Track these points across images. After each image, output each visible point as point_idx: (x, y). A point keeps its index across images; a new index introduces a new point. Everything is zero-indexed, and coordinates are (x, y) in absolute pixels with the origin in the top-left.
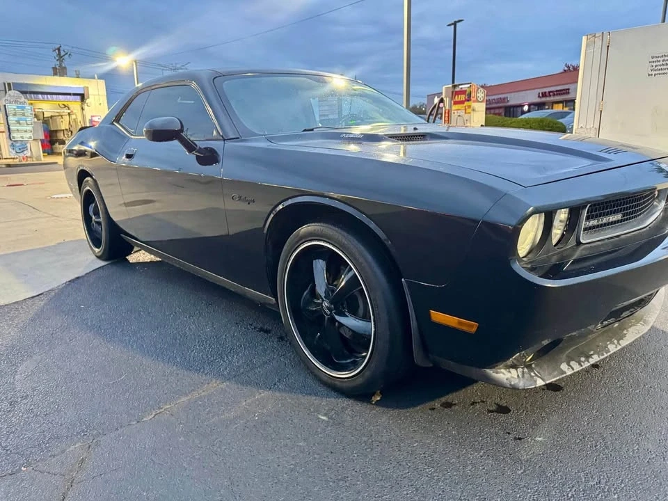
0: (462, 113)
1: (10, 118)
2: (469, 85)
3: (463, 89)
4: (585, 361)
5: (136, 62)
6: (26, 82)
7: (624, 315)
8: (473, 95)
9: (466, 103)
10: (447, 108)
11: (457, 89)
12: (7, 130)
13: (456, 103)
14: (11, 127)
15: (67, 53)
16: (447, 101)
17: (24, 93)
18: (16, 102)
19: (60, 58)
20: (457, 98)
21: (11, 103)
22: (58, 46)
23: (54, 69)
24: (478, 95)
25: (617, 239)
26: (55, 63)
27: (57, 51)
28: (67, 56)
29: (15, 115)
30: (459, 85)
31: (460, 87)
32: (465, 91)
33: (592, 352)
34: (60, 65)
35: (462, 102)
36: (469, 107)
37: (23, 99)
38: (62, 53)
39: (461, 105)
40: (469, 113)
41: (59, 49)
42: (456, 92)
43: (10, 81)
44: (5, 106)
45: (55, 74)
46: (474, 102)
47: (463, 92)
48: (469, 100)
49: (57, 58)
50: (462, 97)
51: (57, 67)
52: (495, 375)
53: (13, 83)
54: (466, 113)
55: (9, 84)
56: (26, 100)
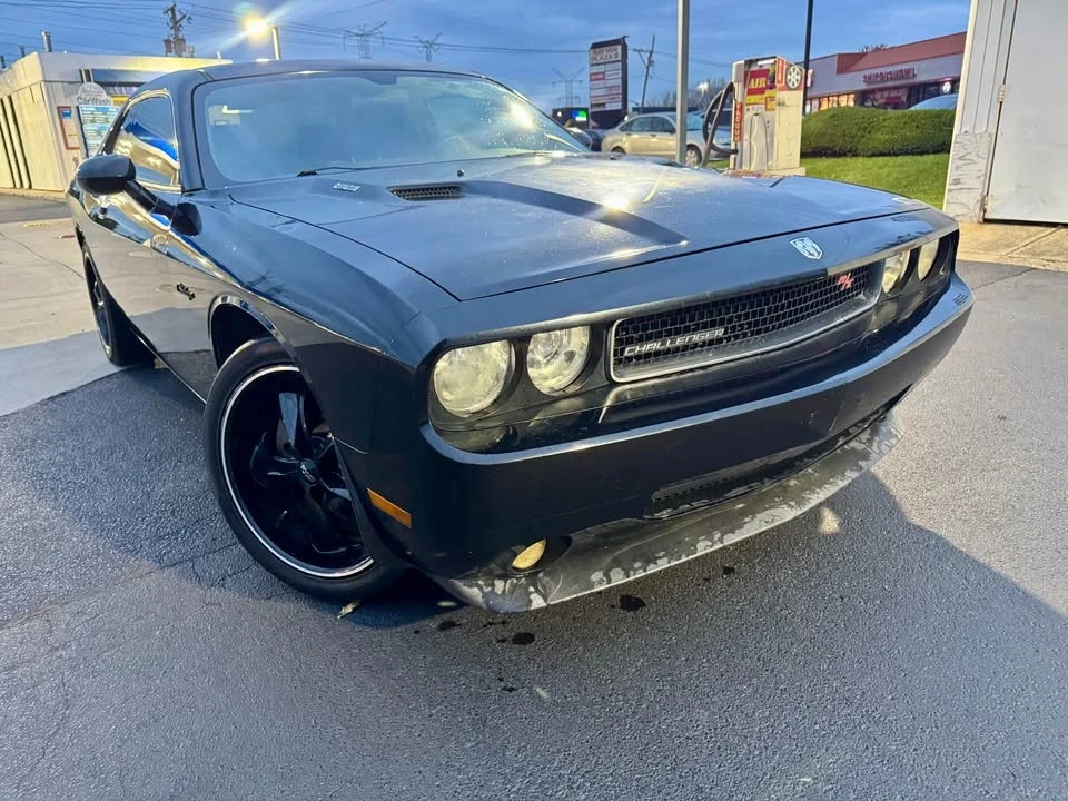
0: (760, 109)
1: (87, 127)
2: (773, 61)
3: (765, 68)
4: (640, 568)
5: (276, 28)
6: (112, 68)
7: (734, 493)
8: (778, 77)
9: (768, 93)
10: (739, 100)
11: (754, 68)
12: (83, 145)
13: (752, 92)
14: (89, 142)
15: (184, 16)
16: (738, 88)
17: (106, 85)
18: (95, 101)
19: (176, 25)
20: (754, 84)
21: (87, 102)
22: (170, 5)
23: (167, 42)
24: (789, 77)
25: (701, 372)
26: (168, 33)
27: (170, 12)
28: (185, 20)
29: (93, 122)
30: (758, 60)
31: (759, 63)
32: (768, 70)
33: (661, 554)
34: (176, 37)
35: (761, 91)
36: (772, 98)
37: (104, 96)
38: (178, 17)
39: (759, 96)
40: (773, 110)
41: (173, 10)
42: (753, 72)
43: (89, 68)
44: (78, 107)
45: (168, 52)
46: (782, 89)
47: (763, 73)
48: (772, 87)
49: (171, 25)
50: (761, 82)
51: (171, 38)
52: (466, 589)
53: (93, 70)
54: (766, 109)
55: (87, 72)
56: (109, 98)
